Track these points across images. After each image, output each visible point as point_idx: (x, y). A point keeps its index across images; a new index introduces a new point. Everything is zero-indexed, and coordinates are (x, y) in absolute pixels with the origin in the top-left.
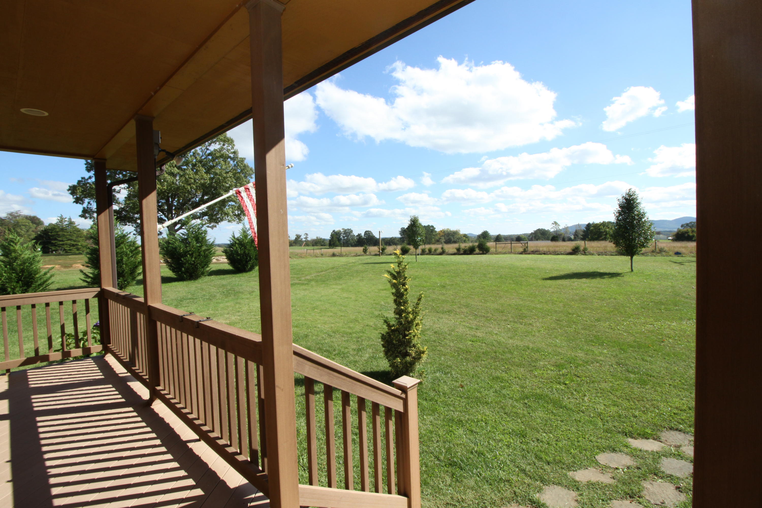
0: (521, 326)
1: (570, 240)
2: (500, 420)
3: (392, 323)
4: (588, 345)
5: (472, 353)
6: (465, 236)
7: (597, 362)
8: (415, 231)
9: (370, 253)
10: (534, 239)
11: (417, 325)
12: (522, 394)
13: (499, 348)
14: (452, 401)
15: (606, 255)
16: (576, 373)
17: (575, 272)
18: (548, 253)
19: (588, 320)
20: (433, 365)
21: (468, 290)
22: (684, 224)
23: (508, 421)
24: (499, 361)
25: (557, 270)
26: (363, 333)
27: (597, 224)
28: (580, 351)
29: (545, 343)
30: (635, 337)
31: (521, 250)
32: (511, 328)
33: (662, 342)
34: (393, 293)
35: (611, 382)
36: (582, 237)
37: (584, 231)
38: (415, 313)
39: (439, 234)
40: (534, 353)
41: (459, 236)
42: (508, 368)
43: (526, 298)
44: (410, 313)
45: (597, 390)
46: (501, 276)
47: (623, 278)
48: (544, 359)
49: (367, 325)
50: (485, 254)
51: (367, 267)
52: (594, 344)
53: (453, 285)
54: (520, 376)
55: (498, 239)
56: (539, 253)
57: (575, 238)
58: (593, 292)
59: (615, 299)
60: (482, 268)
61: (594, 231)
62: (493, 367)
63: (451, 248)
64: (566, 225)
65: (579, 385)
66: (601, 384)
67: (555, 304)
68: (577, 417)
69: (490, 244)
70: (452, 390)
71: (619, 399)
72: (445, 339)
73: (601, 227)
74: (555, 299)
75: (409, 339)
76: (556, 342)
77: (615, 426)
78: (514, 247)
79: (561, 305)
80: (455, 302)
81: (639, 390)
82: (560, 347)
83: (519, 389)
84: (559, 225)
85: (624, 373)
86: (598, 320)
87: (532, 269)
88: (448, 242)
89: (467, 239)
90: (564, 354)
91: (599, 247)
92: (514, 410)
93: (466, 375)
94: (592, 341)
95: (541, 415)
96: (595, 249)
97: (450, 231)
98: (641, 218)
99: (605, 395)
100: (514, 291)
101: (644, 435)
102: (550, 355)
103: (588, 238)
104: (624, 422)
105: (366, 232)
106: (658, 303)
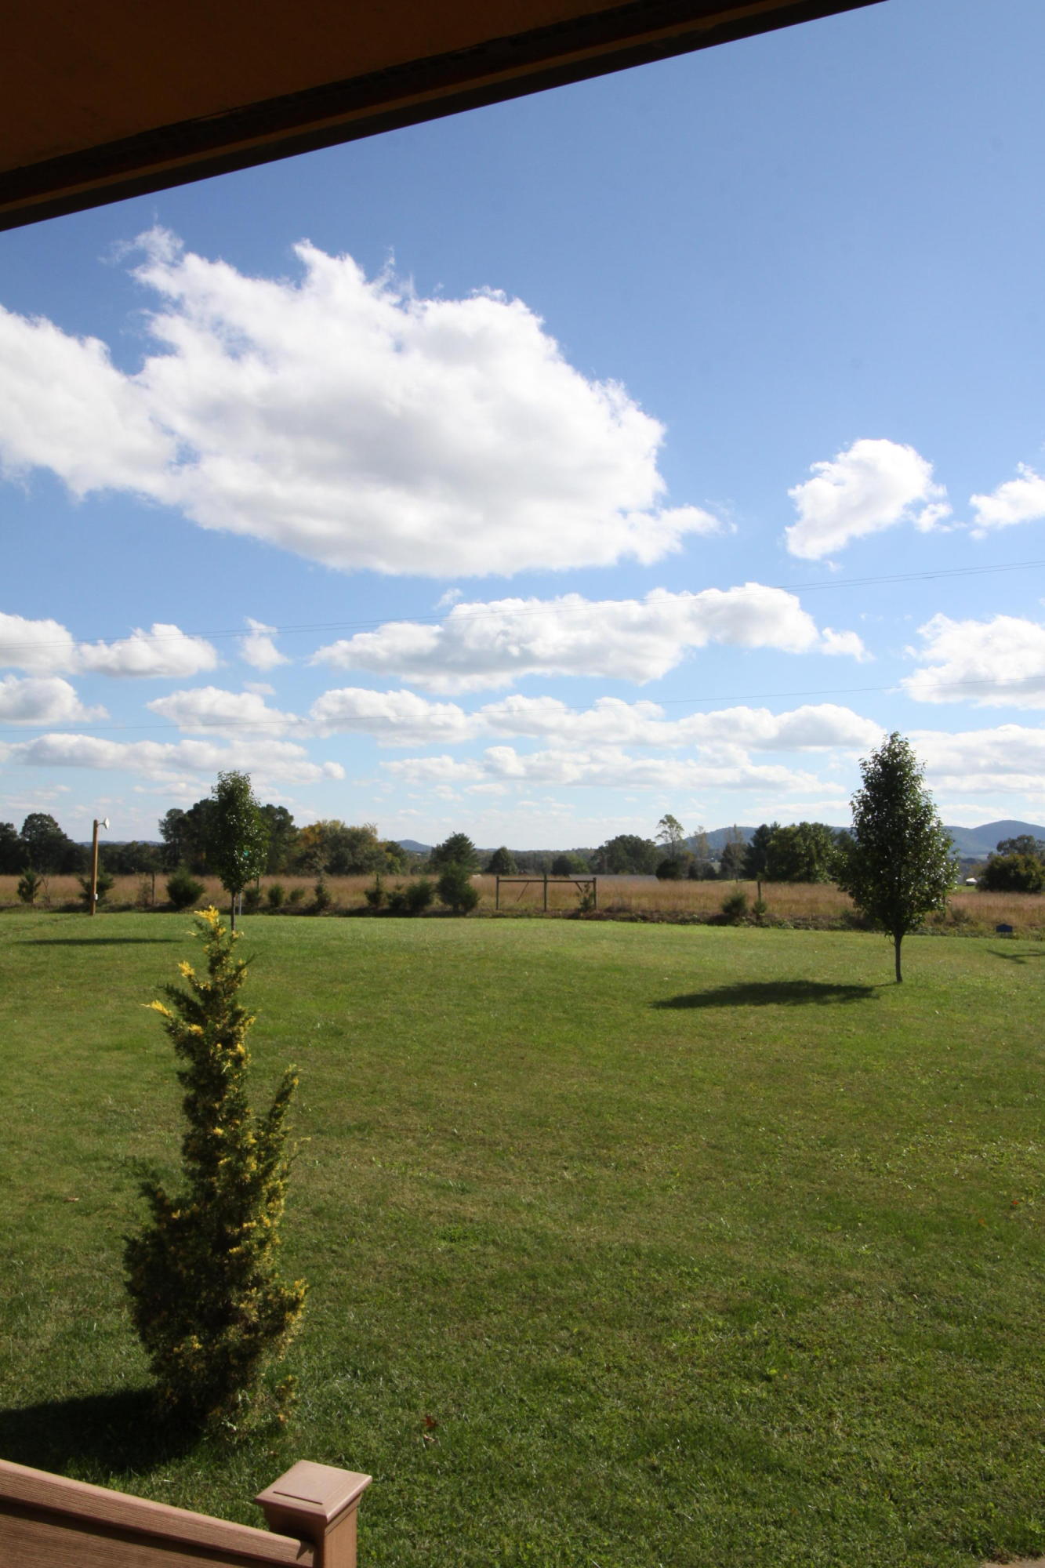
0: (606, 1172)
1: (710, 875)
2: (581, 1550)
3: (172, 1194)
4: (813, 1230)
5: (454, 1285)
6: (392, 848)
7: (849, 1290)
8: (234, 827)
9: (47, 899)
10: (606, 868)
11: (274, 1194)
12: (639, 1431)
13: (544, 1258)
14: (400, 1492)
15: (816, 928)
16: (793, 1335)
17: (747, 980)
18: (656, 916)
19: (802, 1143)
20: (318, 1349)
21: (423, 1044)
22: (1005, 843)
23: (607, 1550)
24: (548, 1309)
25: (693, 975)
26: (32, 1229)
27: (785, 831)
28: (792, 1255)
29: (686, 1230)
30: (938, 1195)
31: (575, 903)
32: (574, 1180)
33: (1012, 1208)
34: (182, 1076)
35: (898, 1356)
36: (742, 867)
37: (749, 851)
38: (269, 1152)
39: (306, 838)
40: (659, 1272)
41: (373, 848)
42: (580, 1333)
43: (611, 1072)
44: (249, 1152)
45: (863, 1391)
46: (525, 993)
47: (877, 1001)
48: (690, 1290)
49: (48, 1198)
50: (463, 914)
51: (42, 958)
52: (829, 1226)
53: (368, 1026)
54: (624, 1361)
55: (499, 862)
56: (627, 915)
57: (724, 869)
58: (805, 1047)
59: (866, 1071)
60: (462, 966)
61: (779, 850)
62: (530, 1336)
63: (348, 889)
64: (701, 828)
65: (807, 1378)
66: (871, 1366)
67: (701, 1091)
68: (819, 1500)
69: (477, 880)
70: (397, 1443)
71: (930, 1417)
72: (353, 1235)
73: (799, 839)
74: (700, 1073)
75: (241, 1256)
76: (720, 1224)
77: (938, 1523)
78: (553, 892)
79: (718, 1091)
80: (382, 1092)
81: (979, 1377)
82: (733, 1243)
83: (628, 1414)
84: (679, 828)
85: (929, 1323)
86: (830, 1143)
87: (619, 969)
88: (338, 868)
89: (397, 861)
90: (749, 1266)
91: (796, 902)
92: (623, 1500)
93: (443, 1377)
94: (821, 1215)
95: (710, 1510)
96: (787, 906)
97: (343, 830)
98: (922, 824)
99: (889, 1407)
100: (570, 1047)
101: (1023, 1544)
102: (709, 1275)
103: (763, 871)
104: (961, 1503)
105: (32, 817)
106: (979, 1080)
